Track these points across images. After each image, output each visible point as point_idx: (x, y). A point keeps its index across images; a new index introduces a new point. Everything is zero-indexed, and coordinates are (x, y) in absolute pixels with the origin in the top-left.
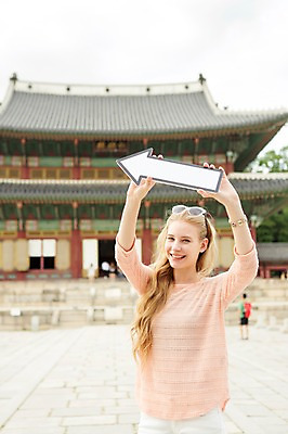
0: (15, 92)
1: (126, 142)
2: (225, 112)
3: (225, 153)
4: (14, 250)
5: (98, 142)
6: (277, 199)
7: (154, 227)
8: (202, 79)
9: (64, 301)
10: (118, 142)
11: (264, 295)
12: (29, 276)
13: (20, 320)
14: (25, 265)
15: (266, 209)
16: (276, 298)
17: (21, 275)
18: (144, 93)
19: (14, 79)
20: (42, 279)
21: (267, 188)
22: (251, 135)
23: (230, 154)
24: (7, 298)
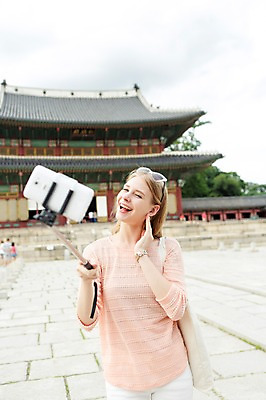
0: (5, 94)
1: (93, 130)
2: (157, 110)
3: (159, 138)
4: (17, 206)
5: (73, 130)
6: (195, 168)
7: (114, 188)
8: (136, 88)
9: (75, 239)
10: (88, 130)
11: (205, 230)
12: (29, 224)
13: (53, 253)
14: (25, 217)
15: (188, 175)
16: (212, 232)
17: (22, 224)
18: (98, 96)
19: (4, 84)
20: (39, 226)
21: (185, 161)
22: (176, 126)
23: (162, 138)
24: (31, 238)
